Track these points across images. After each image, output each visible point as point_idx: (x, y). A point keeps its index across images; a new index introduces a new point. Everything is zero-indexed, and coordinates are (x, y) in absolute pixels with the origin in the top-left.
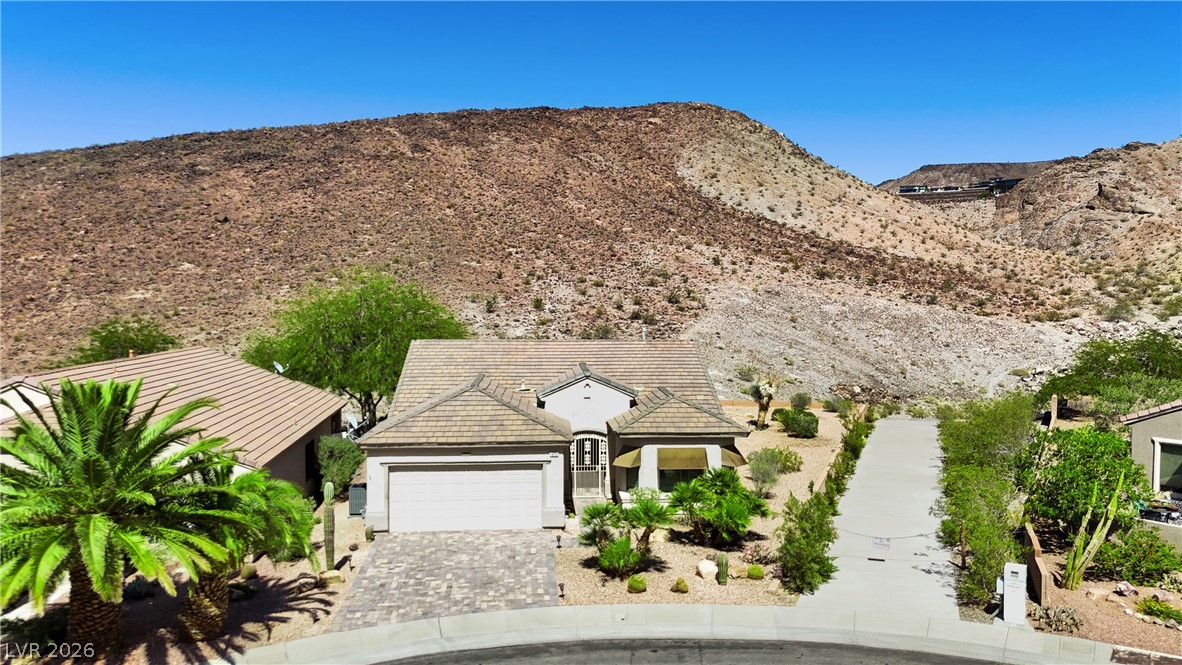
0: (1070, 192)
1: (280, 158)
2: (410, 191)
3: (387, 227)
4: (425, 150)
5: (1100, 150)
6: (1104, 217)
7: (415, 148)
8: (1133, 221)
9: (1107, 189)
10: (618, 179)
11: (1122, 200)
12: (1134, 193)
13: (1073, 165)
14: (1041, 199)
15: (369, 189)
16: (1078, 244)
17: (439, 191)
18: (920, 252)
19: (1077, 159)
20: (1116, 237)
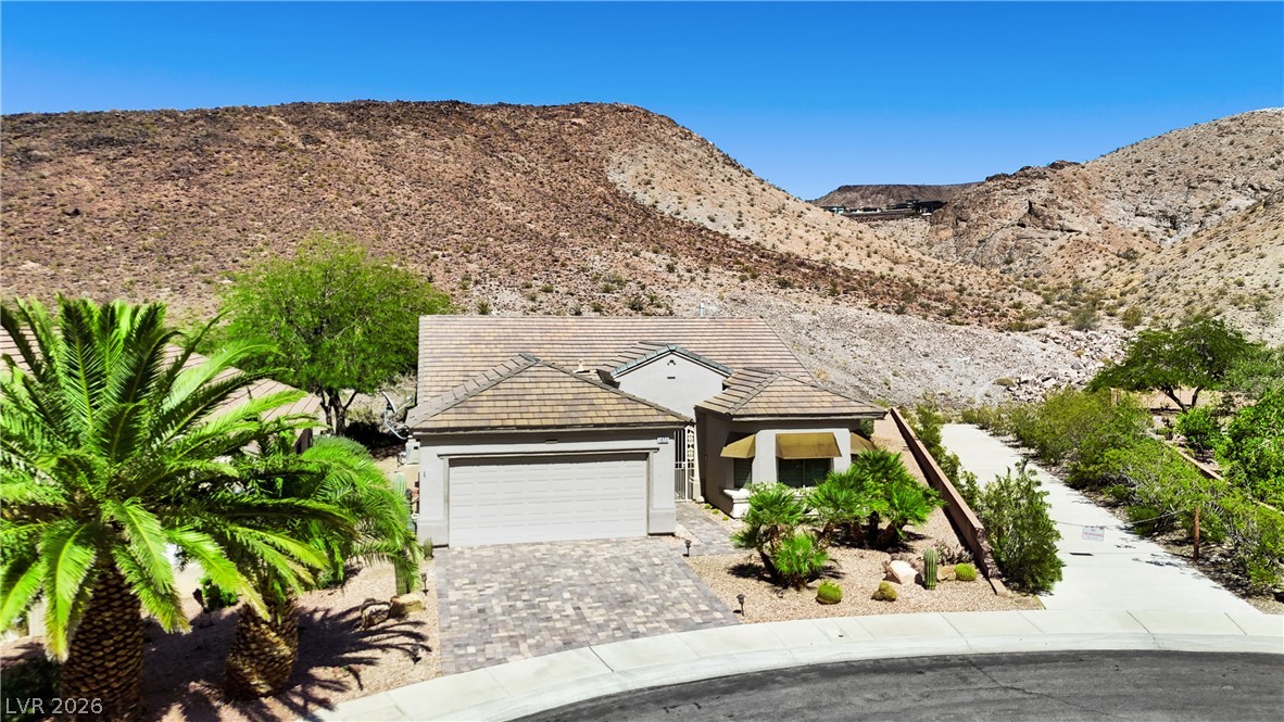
0: (1002, 210)
1: (139, 145)
2: (305, 187)
3: (283, 225)
4: (318, 142)
5: (1028, 168)
6: (1035, 235)
7: (307, 139)
8: (1062, 239)
9: (1037, 207)
10: (545, 181)
11: (1051, 218)
12: (1062, 212)
13: (1003, 182)
14: (974, 216)
15: (256, 182)
16: (1011, 262)
17: (341, 187)
18: (867, 265)
19: (1007, 176)
20: (1047, 255)
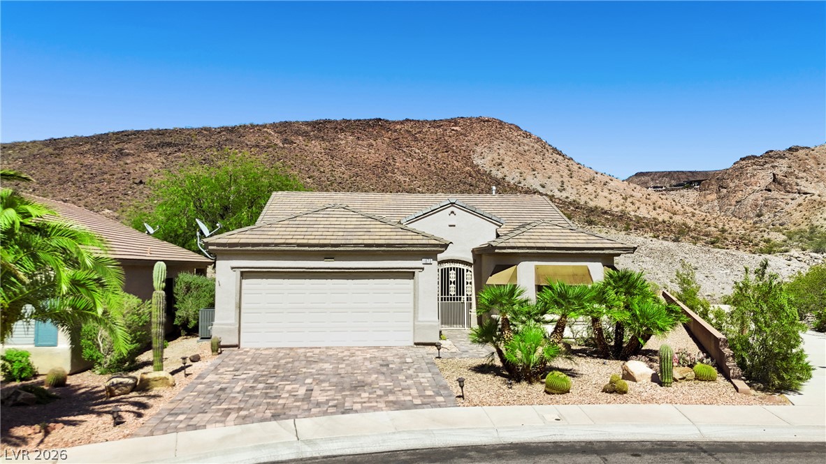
0: (752, 180)
1: (186, 146)
4: (292, 143)
5: (771, 151)
6: (779, 196)
8: (800, 199)
9: (779, 177)
10: (431, 164)
11: (791, 185)
12: (799, 181)
13: (753, 161)
14: (731, 185)
16: (762, 215)
17: (302, 168)
19: (756, 157)
20: (789, 210)
